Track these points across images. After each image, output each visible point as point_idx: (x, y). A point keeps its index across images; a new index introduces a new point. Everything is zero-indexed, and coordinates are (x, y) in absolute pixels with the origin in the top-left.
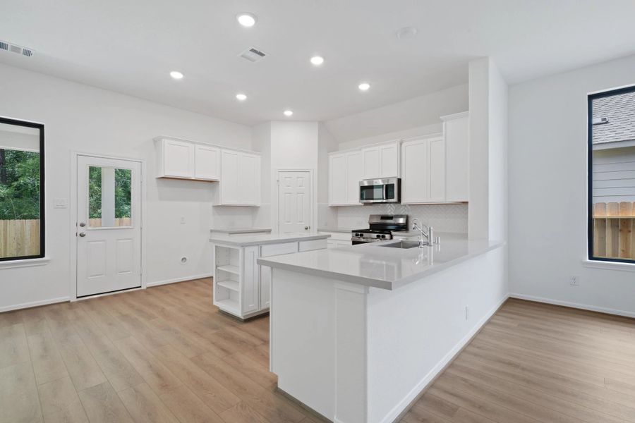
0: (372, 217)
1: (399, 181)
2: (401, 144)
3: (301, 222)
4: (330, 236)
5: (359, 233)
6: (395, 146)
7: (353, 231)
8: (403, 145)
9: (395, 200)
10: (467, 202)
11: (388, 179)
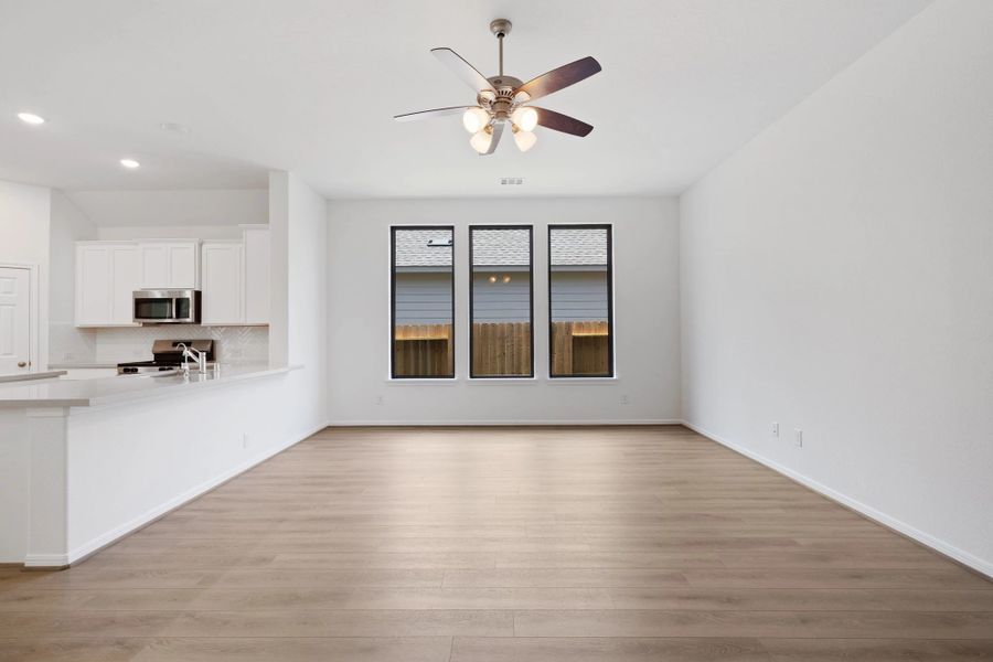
0: (157, 343)
1: (198, 295)
2: (201, 245)
3: (11, 354)
4: (65, 373)
5: (129, 368)
6: (191, 247)
7: (119, 365)
8: (204, 246)
9: (190, 319)
10: (267, 326)
11: (181, 291)
